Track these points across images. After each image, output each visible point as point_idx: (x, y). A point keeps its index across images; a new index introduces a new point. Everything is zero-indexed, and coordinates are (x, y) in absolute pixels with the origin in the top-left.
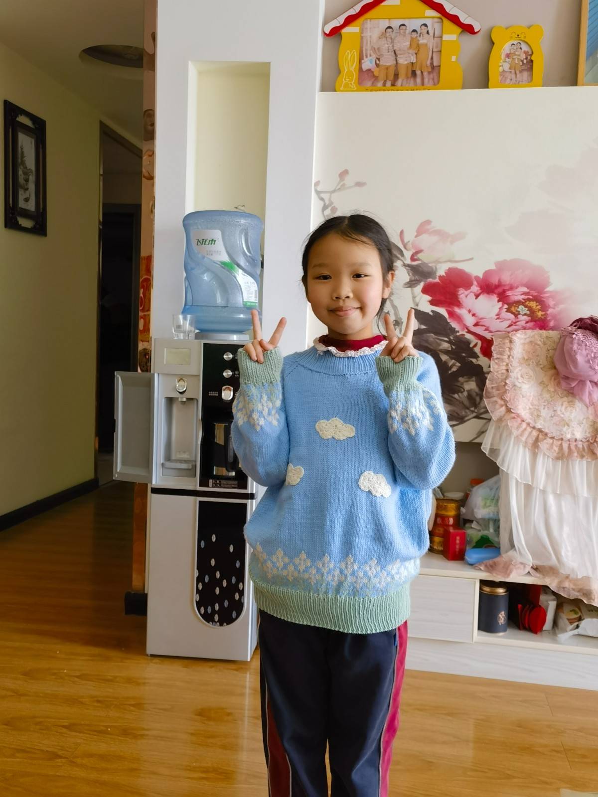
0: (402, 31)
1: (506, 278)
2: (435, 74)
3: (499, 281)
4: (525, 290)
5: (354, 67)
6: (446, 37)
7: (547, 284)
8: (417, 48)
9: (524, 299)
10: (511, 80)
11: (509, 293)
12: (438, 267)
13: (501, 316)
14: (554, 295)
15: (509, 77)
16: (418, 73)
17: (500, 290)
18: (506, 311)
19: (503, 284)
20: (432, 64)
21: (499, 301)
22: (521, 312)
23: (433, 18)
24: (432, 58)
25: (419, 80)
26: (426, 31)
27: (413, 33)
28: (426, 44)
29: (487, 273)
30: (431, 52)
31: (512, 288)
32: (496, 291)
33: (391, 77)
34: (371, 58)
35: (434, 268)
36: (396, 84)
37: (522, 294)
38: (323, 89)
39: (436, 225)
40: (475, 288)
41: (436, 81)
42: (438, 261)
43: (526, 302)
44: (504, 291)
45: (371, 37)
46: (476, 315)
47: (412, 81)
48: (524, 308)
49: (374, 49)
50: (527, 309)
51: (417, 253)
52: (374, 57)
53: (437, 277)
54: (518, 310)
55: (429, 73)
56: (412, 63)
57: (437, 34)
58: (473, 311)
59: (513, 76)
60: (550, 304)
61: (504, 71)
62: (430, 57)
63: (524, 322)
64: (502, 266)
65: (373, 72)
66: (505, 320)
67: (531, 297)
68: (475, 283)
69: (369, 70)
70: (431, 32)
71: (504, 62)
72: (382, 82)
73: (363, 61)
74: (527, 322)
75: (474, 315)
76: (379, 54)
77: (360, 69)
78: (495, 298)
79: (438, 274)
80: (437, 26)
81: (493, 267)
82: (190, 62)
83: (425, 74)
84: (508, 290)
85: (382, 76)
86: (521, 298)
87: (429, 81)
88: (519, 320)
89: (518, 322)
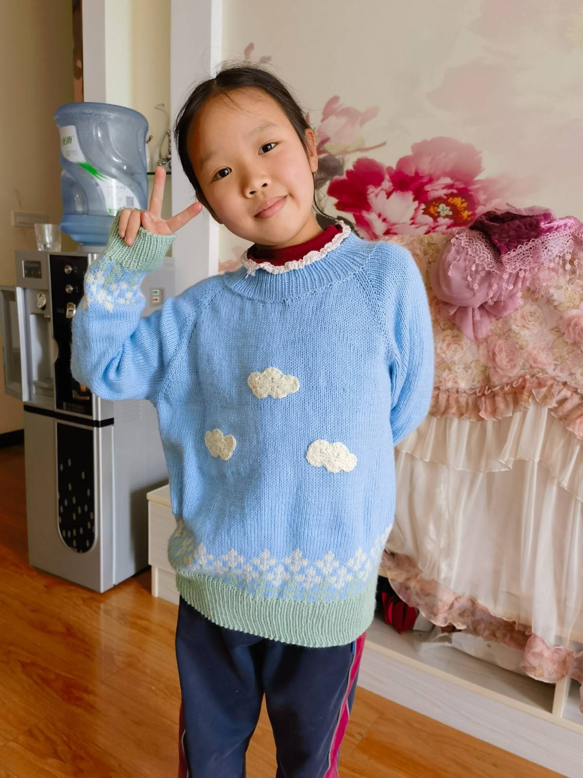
1: (425, 167)
3: (417, 173)
4: (448, 181)
7: (478, 170)
9: (445, 195)
11: (428, 188)
12: (346, 159)
13: (417, 220)
14: (487, 185)
17: (416, 184)
18: (424, 213)
19: (421, 175)
21: (414, 200)
22: (442, 214)
29: (403, 162)
31: (431, 181)
32: (412, 186)
35: (341, 161)
37: (444, 188)
39: (345, 102)
40: (387, 184)
42: (345, 152)
43: (448, 198)
44: (422, 185)
46: (387, 220)
48: (446, 208)
50: (449, 208)
51: (323, 142)
53: (345, 173)
54: (438, 210)
58: (384, 216)
60: (480, 200)
63: (445, 227)
64: (420, 149)
66: (421, 225)
67: (455, 191)
68: (387, 177)
74: (449, 227)
75: (384, 220)
78: (410, 196)
79: (345, 169)
81: (408, 152)
84: (427, 183)
86: (442, 193)
88: (439, 224)
89: (437, 226)
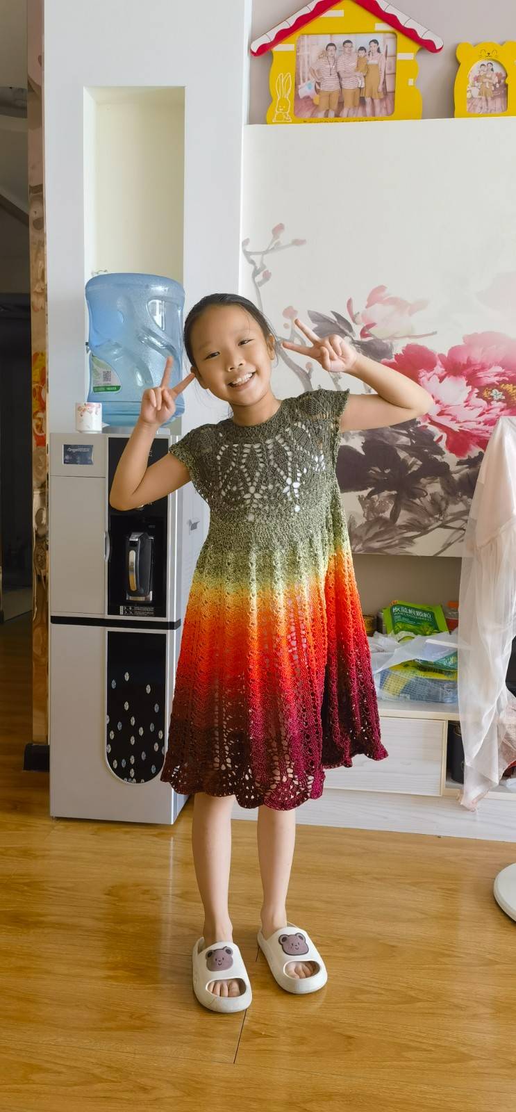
0: (347, 49)
1: (477, 356)
2: (388, 101)
3: (469, 361)
4: (500, 369)
5: (289, 94)
6: (400, 56)
8: (366, 70)
9: (498, 381)
10: (481, 108)
11: (480, 374)
12: (394, 343)
13: (471, 403)
15: (479, 105)
16: (368, 100)
17: (470, 370)
18: (477, 397)
19: (472, 363)
20: (385, 89)
21: (467, 385)
22: (495, 398)
23: (385, 32)
24: (384, 82)
25: (368, 109)
26: (376, 49)
27: (360, 51)
28: (377, 65)
29: (454, 351)
30: (383, 74)
31: (483, 368)
32: (465, 372)
33: (335, 106)
34: (309, 82)
35: (390, 345)
36: (340, 115)
37: (496, 376)
38: (252, 120)
39: (391, 292)
40: (439, 369)
41: (390, 110)
42: (393, 337)
43: (500, 385)
44: (475, 372)
45: (308, 57)
46: (441, 402)
47: (360, 111)
48: (498, 393)
49: (312, 71)
50: (501, 393)
51: (369, 326)
52: (313, 80)
53: (394, 356)
54: (492, 394)
55: (381, 100)
56: (360, 88)
57: (390, 51)
58: (438, 398)
59: (484, 104)
61: (472, 97)
62: (382, 81)
63: (499, 410)
64: (471, 341)
65: (312, 100)
66: (476, 407)
67: (507, 379)
68: (439, 363)
69: (308, 98)
70: (383, 50)
71: (472, 86)
72: (324, 112)
73: (299, 86)
74: (502, 410)
75: (437, 402)
76: (319, 77)
77: (297, 96)
78: (463, 381)
79: (394, 353)
80: (390, 43)
81: (460, 342)
82: (84, 89)
83: (377, 101)
84: (479, 371)
85: (324, 105)
86: (495, 380)
87: (381, 112)
88: (493, 406)
89: (491, 409)
